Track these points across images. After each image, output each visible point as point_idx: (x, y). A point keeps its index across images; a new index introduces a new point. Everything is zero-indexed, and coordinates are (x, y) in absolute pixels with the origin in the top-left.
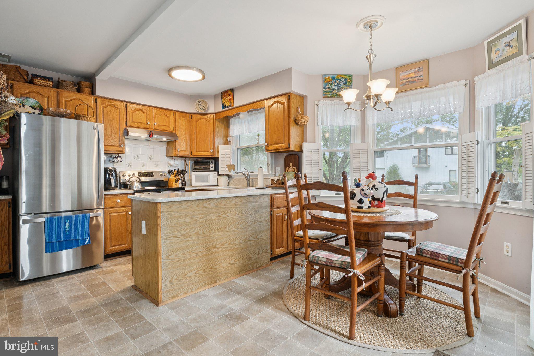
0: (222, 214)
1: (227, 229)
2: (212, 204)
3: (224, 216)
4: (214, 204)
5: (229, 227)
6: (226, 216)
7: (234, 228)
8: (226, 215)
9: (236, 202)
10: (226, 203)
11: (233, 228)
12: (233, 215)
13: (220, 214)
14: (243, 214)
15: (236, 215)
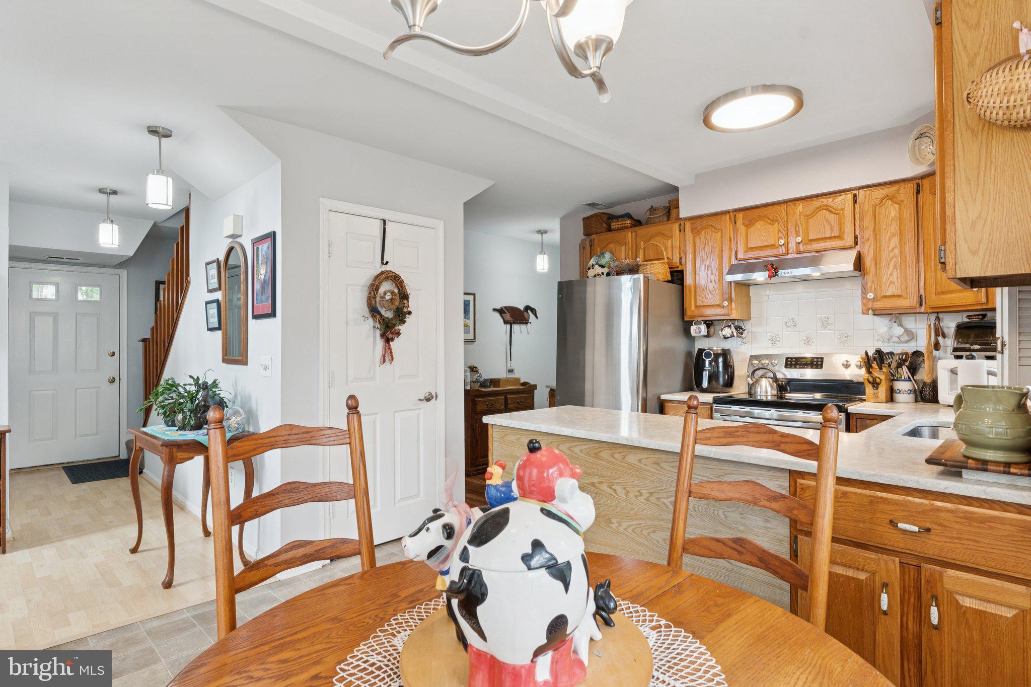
0: (600, 483)
1: (613, 526)
2: (577, 450)
3: (604, 487)
4: (581, 451)
5: (620, 523)
6: (612, 492)
7: (633, 530)
8: (610, 487)
9: (640, 461)
10: (612, 455)
11: (630, 530)
12: (631, 495)
13: (595, 480)
14: (664, 503)
15: (641, 499)
